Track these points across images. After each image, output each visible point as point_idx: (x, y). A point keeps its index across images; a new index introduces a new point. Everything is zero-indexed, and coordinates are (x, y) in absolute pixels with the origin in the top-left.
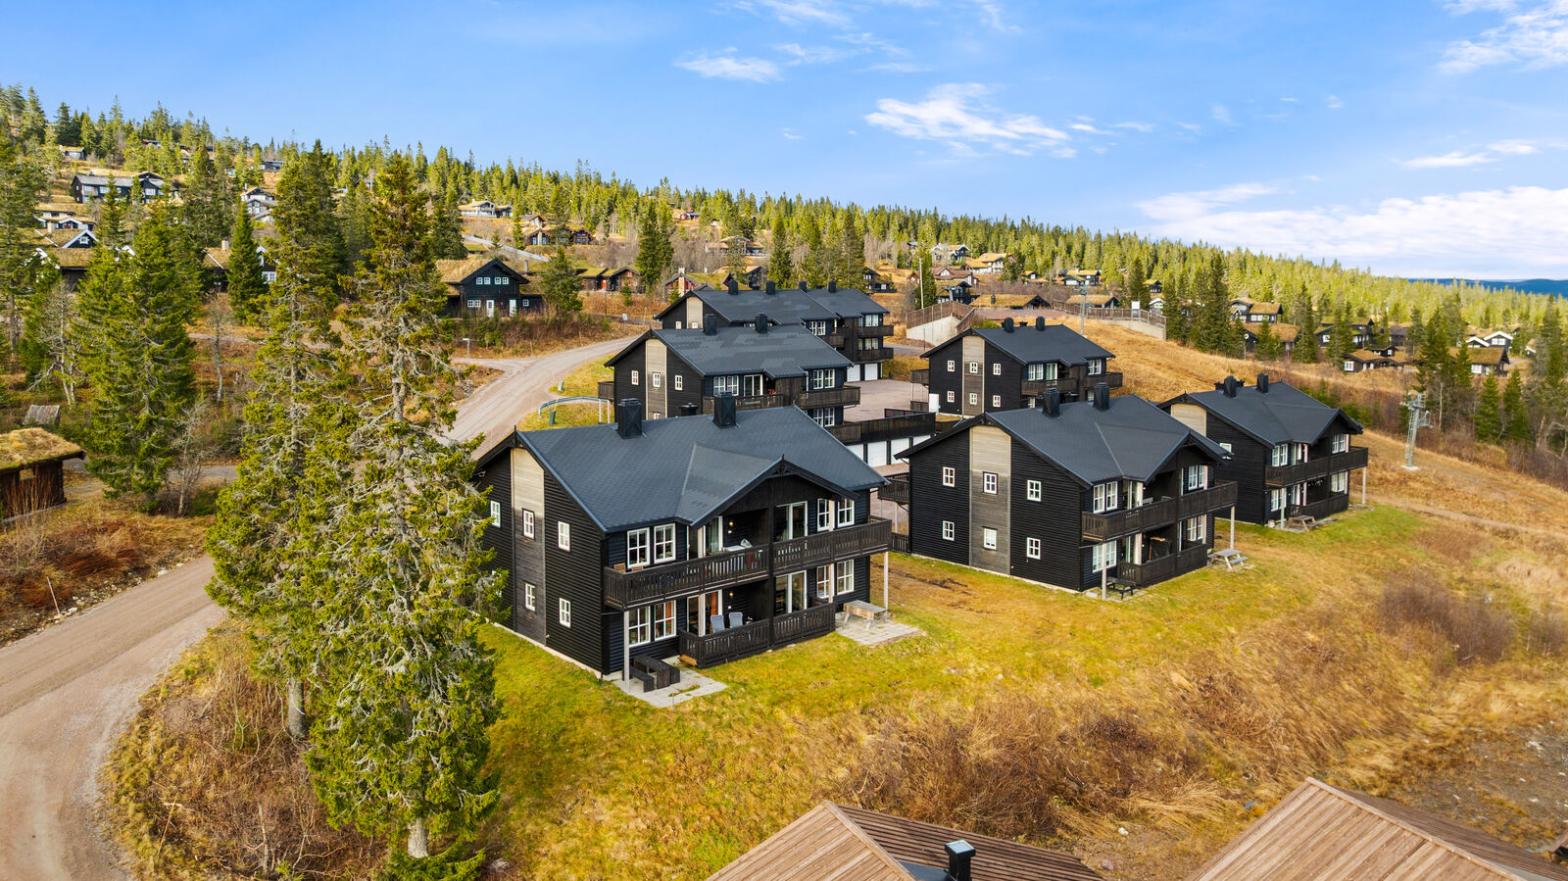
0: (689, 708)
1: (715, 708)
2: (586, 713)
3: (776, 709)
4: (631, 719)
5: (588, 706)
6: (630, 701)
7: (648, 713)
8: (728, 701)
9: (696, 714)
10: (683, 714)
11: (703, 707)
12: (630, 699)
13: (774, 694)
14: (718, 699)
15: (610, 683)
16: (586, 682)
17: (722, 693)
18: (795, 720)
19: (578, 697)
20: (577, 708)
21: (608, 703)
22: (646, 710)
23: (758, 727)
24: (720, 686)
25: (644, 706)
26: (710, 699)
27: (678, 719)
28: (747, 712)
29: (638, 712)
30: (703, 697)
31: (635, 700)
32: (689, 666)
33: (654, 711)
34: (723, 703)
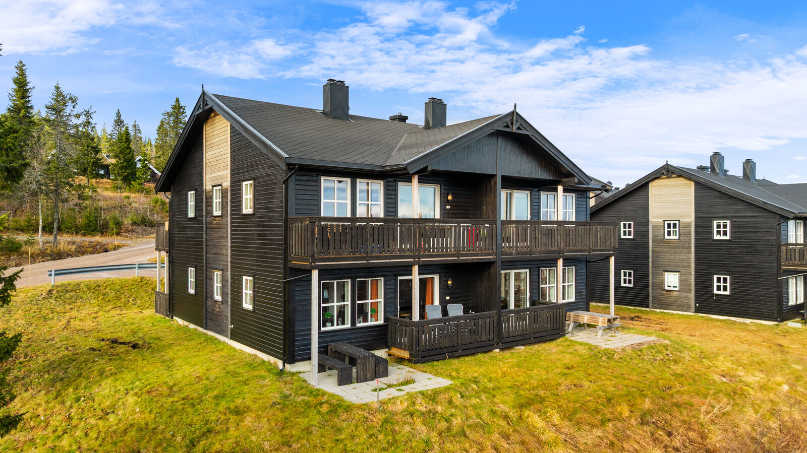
0: (400, 407)
1: (439, 408)
2: (248, 409)
3: (527, 413)
4: (314, 419)
5: (255, 400)
6: (316, 396)
7: (340, 411)
8: (457, 399)
9: (411, 415)
10: (394, 414)
11: (422, 406)
12: (318, 393)
13: (518, 395)
14: (442, 396)
15: (293, 374)
16: (263, 373)
17: (448, 389)
18: (557, 429)
19: (245, 388)
20: (238, 402)
21: (286, 397)
22: (338, 407)
23: (506, 437)
24: (442, 382)
25: (334, 402)
26: (432, 396)
27: (386, 421)
28: (485, 415)
29: (325, 409)
30: (422, 393)
31: (324, 394)
32: (400, 360)
33: (349, 408)
34: (450, 402)
